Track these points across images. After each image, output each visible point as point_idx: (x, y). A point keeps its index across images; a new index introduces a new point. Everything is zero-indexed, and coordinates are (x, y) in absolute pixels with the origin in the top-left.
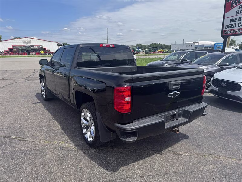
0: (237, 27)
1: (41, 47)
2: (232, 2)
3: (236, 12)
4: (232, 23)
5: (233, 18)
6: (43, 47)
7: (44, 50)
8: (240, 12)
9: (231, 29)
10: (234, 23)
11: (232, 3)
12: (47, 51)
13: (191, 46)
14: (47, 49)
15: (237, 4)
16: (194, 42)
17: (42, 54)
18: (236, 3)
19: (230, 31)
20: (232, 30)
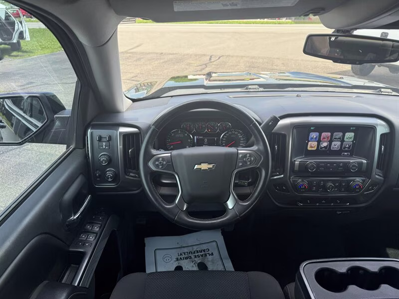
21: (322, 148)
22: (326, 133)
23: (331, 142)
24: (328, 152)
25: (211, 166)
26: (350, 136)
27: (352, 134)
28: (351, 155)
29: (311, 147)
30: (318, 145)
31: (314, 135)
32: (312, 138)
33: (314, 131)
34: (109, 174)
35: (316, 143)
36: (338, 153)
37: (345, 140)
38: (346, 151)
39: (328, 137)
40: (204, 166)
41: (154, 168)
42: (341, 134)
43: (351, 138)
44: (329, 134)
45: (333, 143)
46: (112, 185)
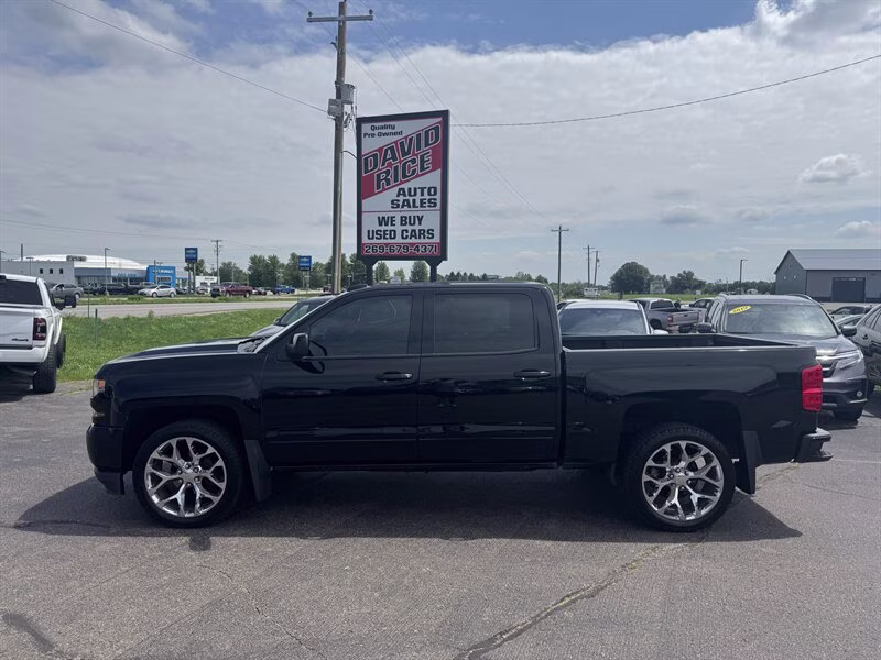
0: (399, 240)
2: (378, 176)
3: (392, 202)
4: (383, 228)
5: (386, 215)
8: (401, 203)
9: (382, 241)
10: (389, 227)
11: (379, 180)
13: (61, 271)
15: (392, 183)
16: (71, 259)
18: (388, 182)
19: (382, 247)
20: (387, 245)
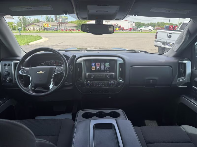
1: (117, 25)
6: (119, 25)
7: (120, 27)
12: (122, 28)
14: (121, 27)
17: (117, 31)
21: (97, 69)
22: (98, 63)
23: (100, 67)
24: (100, 71)
25: (43, 72)
26: (107, 64)
27: (108, 63)
28: (109, 72)
29: (93, 69)
30: (96, 68)
31: (93, 64)
32: (93, 65)
33: (93, 62)
34: (8, 79)
35: (95, 67)
36: (104, 71)
37: (106, 66)
38: (107, 70)
39: (99, 65)
40: (41, 72)
41: (21, 74)
42: (104, 63)
43: (108, 65)
44: (99, 63)
45: (101, 67)
46: (10, 84)
